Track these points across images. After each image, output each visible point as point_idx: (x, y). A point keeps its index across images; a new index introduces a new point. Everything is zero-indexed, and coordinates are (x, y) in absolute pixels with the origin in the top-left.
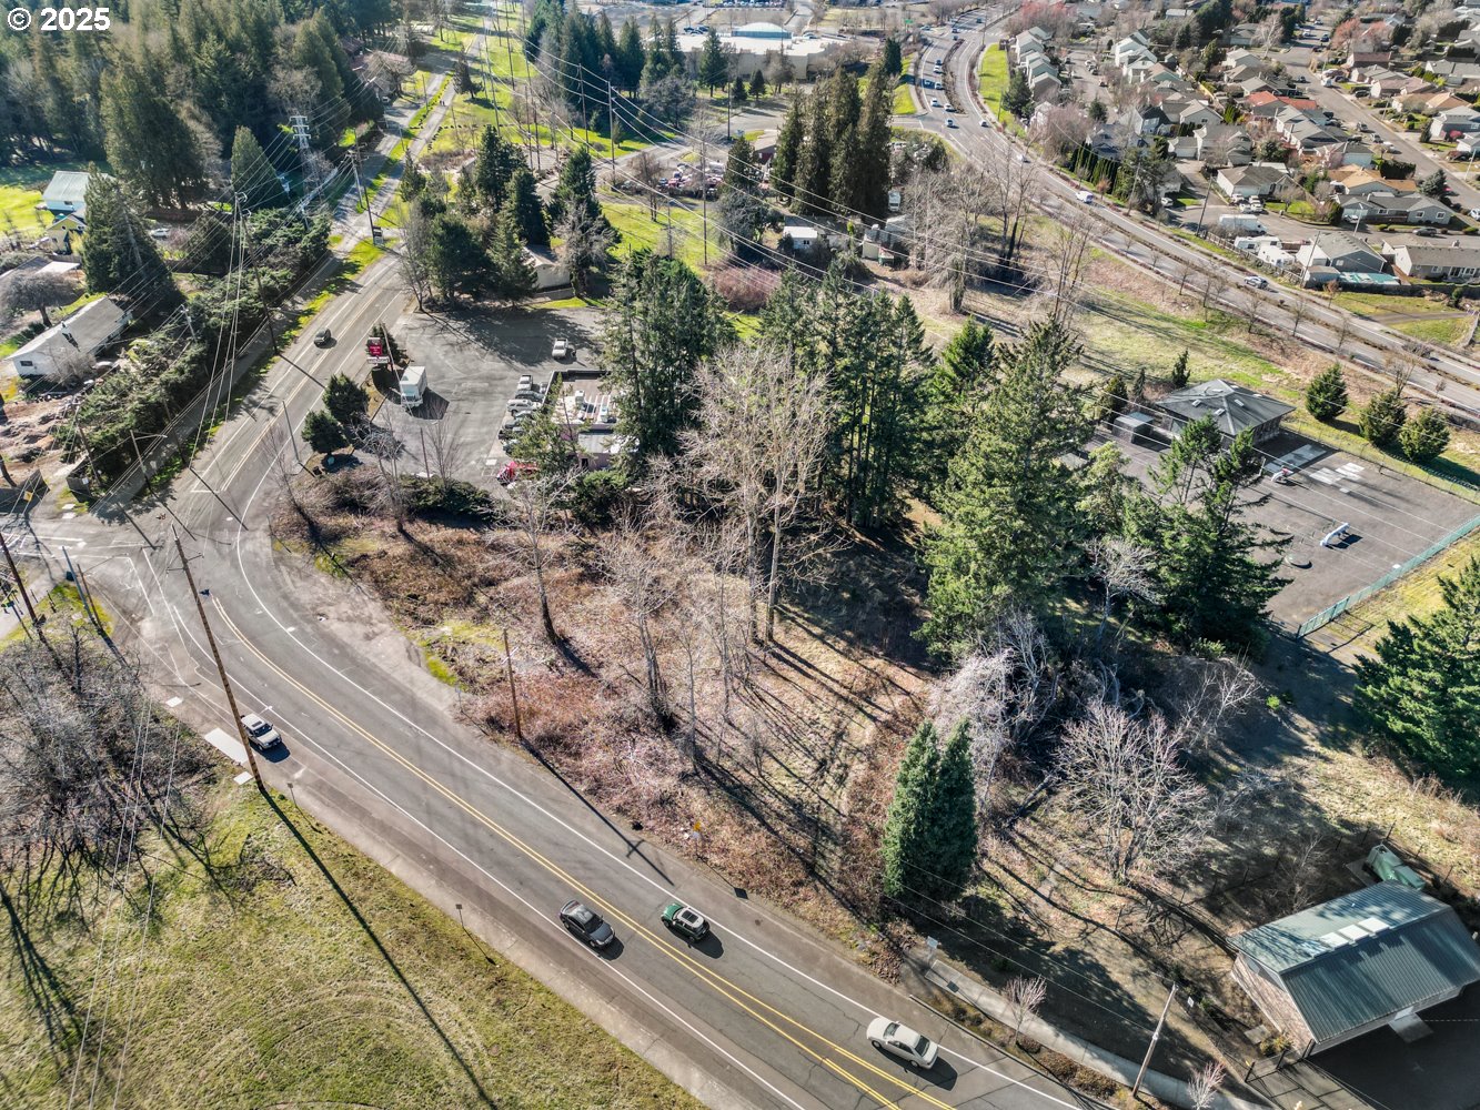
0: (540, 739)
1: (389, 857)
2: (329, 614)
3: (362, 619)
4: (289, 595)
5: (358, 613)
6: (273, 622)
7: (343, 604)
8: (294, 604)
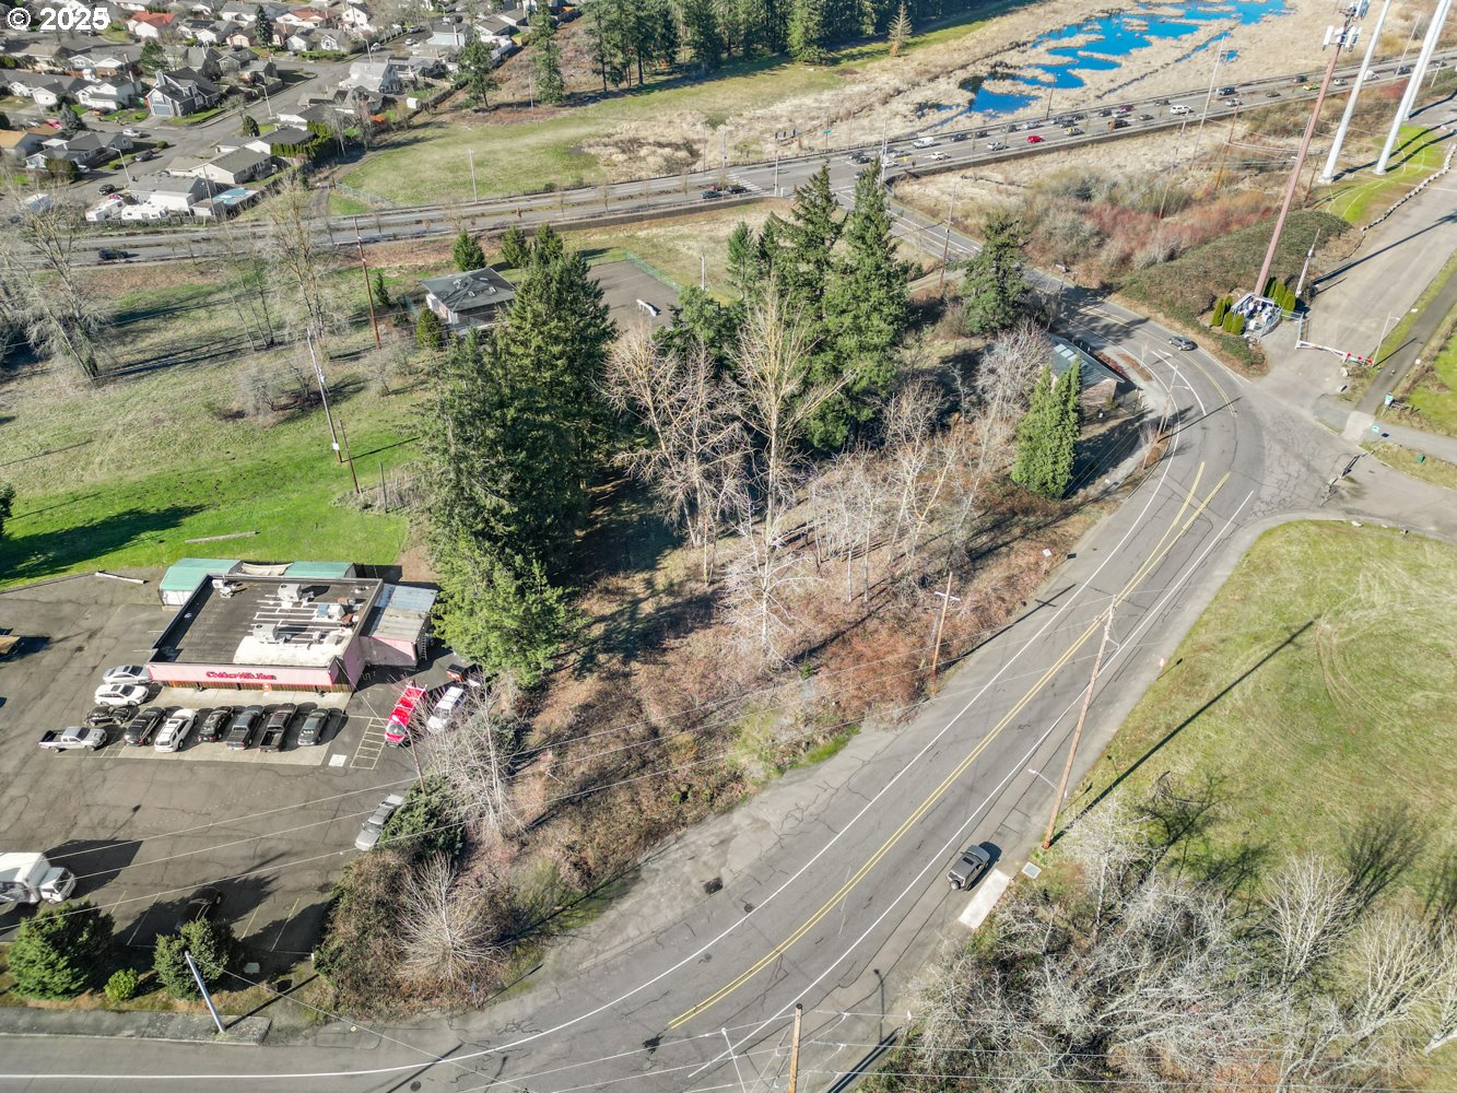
1: (1100, 735)
2: (710, 878)
3: (722, 842)
4: (664, 935)
5: (710, 849)
6: (730, 935)
7: (687, 869)
8: (685, 922)
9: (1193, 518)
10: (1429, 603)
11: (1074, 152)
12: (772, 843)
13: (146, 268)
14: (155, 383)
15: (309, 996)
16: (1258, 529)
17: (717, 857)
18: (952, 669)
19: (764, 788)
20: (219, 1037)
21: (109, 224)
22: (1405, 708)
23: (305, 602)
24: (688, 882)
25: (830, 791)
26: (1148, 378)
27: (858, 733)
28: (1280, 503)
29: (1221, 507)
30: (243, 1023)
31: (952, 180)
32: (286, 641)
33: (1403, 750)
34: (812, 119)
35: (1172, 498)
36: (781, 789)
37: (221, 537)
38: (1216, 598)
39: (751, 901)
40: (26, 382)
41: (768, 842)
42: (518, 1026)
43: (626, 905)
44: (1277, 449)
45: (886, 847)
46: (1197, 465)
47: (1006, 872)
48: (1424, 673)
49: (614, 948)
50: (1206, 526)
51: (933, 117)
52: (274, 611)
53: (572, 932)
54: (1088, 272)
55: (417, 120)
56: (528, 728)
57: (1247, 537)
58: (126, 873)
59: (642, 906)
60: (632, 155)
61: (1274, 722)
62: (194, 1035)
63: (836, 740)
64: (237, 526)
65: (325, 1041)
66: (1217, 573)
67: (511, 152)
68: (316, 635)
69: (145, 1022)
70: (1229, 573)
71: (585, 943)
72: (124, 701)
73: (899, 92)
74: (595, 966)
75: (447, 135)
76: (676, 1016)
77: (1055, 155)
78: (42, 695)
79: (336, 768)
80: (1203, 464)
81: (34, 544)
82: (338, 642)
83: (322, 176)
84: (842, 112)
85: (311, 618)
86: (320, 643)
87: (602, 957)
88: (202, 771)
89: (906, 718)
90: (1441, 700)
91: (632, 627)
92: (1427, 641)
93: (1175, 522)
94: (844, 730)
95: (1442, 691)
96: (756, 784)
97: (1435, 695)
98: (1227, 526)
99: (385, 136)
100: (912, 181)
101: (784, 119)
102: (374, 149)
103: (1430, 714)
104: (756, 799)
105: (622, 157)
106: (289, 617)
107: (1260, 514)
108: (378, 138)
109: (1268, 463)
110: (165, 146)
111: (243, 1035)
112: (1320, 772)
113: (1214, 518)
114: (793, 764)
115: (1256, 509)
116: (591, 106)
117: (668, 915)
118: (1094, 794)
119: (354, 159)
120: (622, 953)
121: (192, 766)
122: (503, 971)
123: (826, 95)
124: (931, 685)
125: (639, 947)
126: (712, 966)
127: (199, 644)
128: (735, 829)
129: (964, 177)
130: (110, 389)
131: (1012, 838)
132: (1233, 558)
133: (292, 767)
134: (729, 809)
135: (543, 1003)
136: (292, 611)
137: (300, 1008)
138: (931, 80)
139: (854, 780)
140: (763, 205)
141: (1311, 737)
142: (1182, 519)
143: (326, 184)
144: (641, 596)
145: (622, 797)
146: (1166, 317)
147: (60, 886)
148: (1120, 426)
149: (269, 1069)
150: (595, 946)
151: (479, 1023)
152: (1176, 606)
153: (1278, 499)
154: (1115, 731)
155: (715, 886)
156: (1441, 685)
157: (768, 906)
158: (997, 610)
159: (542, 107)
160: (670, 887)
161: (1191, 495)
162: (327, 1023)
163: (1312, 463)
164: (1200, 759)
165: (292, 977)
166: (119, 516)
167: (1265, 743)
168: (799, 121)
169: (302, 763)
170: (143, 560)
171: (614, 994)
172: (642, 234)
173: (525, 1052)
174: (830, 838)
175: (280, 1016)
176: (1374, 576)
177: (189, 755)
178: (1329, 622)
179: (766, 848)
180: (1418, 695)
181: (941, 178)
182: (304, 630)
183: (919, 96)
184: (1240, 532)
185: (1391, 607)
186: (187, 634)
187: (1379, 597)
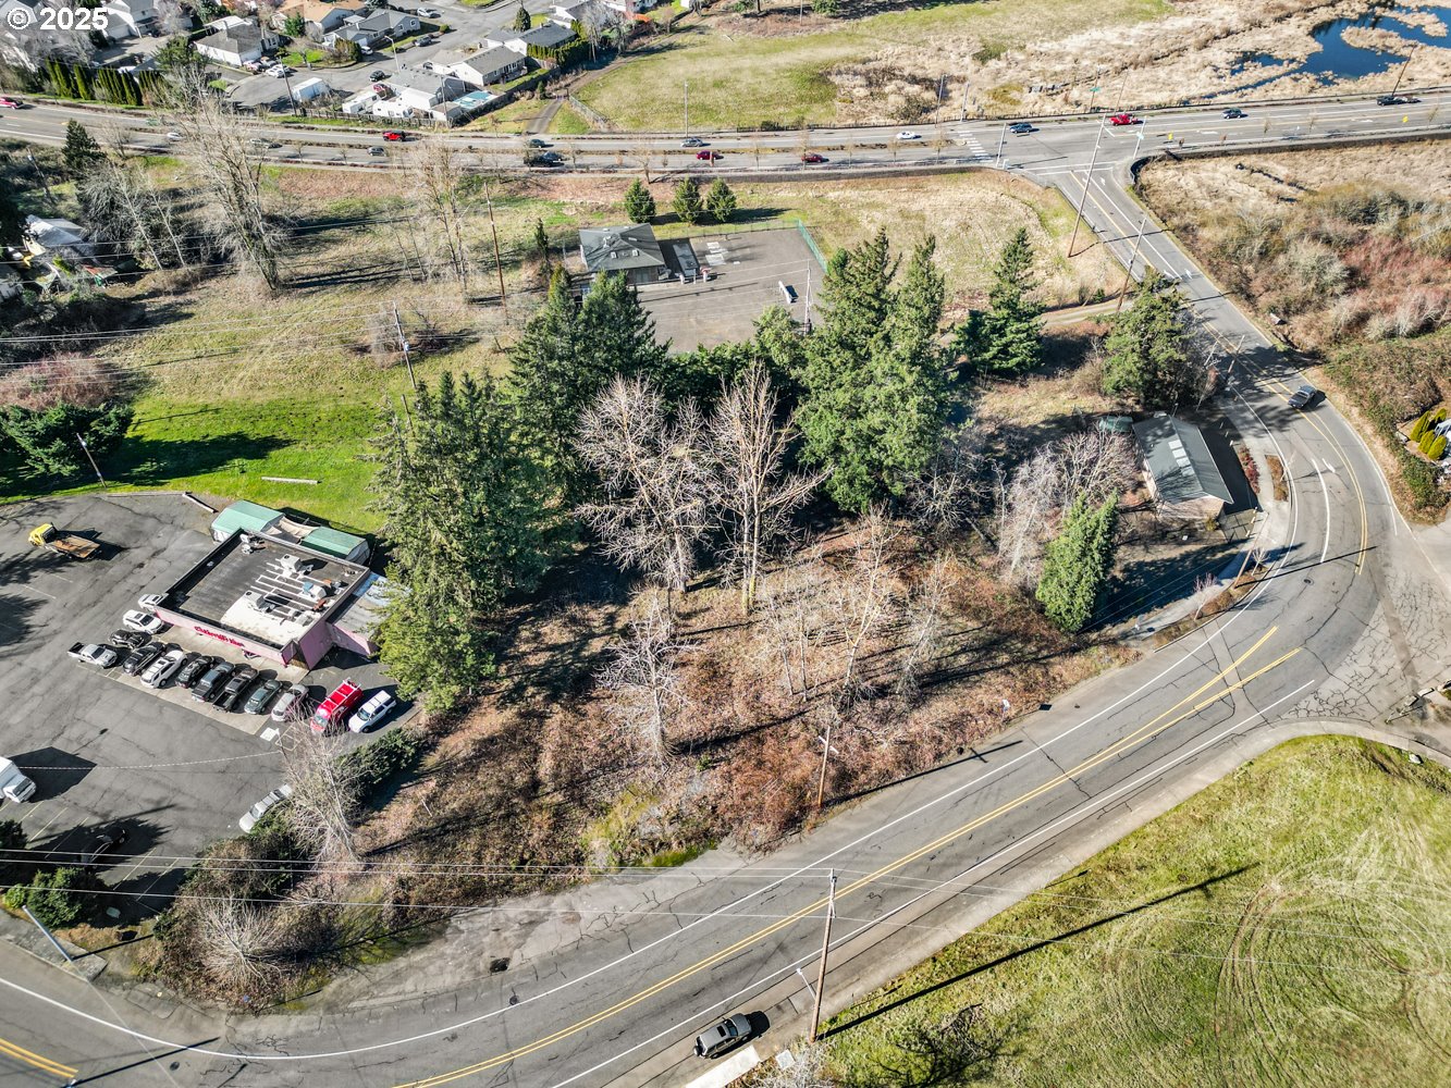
0: (836, 788)
1: (946, 932)
2: (500, 956)
3: (531, 923)
4: (431, 1000)
5: (517, 926)
6: (484, 1022)
7: (486, 940)
8: (456, 995)
9: (1216, 697)
10: (1428, 894)
11: (1402, 148)
12: (572, 939)
13: (365, 174)
14: (320, 301)
15: (143, 953)
16: (1283, 733)
17: (519, 936)
18: (843, 806)
19: (597, 879)
20: (66, 965)
21: (361, 117)
22: (1301, 1021)
23: (301, 575)
24: (480, 954)
25: (653, 904)
26: (1283, 496)
27: (715, 848)
28: (1337, 706)
29: (1256, 694)
30: (87, 959)
31: (1220, 172)
32: (269, 611)
33: (1262, 1072)
34: (1102, 61)
35: (1211, 663)
36: (611, 886)
37: (290, 480)
38: (1177, 808)
39: (520, 994)
40: (225, 281)
41: (571, 935)
42: (274, 1042)
43: (417, 957)
44: (1385, 629)
45: (666, 983)
46: (1268, 626)
47: (760, 1052)
48: (1355, 985)
49: (387, 997)
50: (1226, 710)
51: (1255, 73)
52: (274, 576)
53: (360, 967)
54: (1309, 327)
55: (683, 23)
56: (432, 747)
57: (1266, 740)
58: (75, 791)
59: (431, 963)
60: (876, 90)
61: (1133, 986)
62: (51, 956)
63: (689, 849)
64: (307, 472)
65: (135, 997)
66: (1199, 776)
67: (755, 71)
68: (293, 611)
69: (24, 932)
70: (1213, 781)
71: (367, 982)
72: (143, 629)
73: (1229, 33)
74: (363, 1008)
75: (703, 43)
76: (435, 1075)
77: (1373, 150)
78: (95, 603)
79: (263, 741)
80: (1275, 629)
81: (157, 449)
82: (306, 623)
83: (563, 83)
84: (1144, 55)
85: (297, 592)
86: (293, 620)
87: (372, 1002)
88: (168, 712)
89: (766, 848)
90: (1353, 1028)
91: (572, 664)
92: (1389, 944)
93: (1190, 698)
94: (702, 840)
95: (1363, 1015)
96: (592, 873)
97: (1349, 1017)
98: (1254, 718)
99: (644, 40)
100: (1171, 164)
101: (1069, 58)
102: (625, 54)
103: (1327, 1038)
104: (584, 889)
105: (863, 92)
106: (283, 587)
107: (1303, 714)
108: (636, 42)
109: (1356, 648)
110: (447, 30)
111: (82, 969)
112: (1145, 1064)
113: (1241, 704)
114: (638, 862)
115: (1303, 705)
116: (866, 19)
117: (448, 981)
118: (896, 997)
119: (602, 65)
120: (389, 1004)
121: (163, 705)
122: (290, 986)
123: (1140, 29)
124: (811, 817)
125: (406, 1004)
126: (454, 1048)
127: (204, 595)
128: (548, 914)
129: (1240, 166)
130: (283, 300)
131: (787, 1017)
132: (1231, 762)
133: (233, 730)
134: (557, 889)
135: (303, 1028)
136: (288, 581)
137: (133, 959)
138: (1279, 20)
139: (679, 900)
140: (979, 175)
141: (1163, 1019)
142: (1200, 696)
143: (564, 92)
144: (597, 631)
145: (472, 844)
146: (1361, 415)
147: (18, 791)
148: (1198, 552)
149: (86, 1007)
150: (372, 988)
151: (250, 1027)
152: (1124, 805)
153: (1340, 698)
154: (963, 933)
155: (500, 966)
156: (1368, 1007)
157: (531, 1005)
158: (927, 751)
159: (814, 17)
160: (463, 953)
161: (1232, 667)
162: (145, 980)
163: (1415, 661)
164: (1022, 1002)
165: (138, 929)
166: (228, 437)
167: (1106, 1009)
168: (1085, 63)
169: (242, 728)
170: (224, 488)
171: (361, 1042)
172: (832, 195)
173: (267, 1069)
174: (623, 953)
175: (115, 963)
176: (1381, 839)
177: (166, 695)
178: (1285, 882)
179: (563, 943)
180: (1327, 1011)
181: (1209, 164)
182: (286, 603)
183: (1247, 43)
184: (1261, 732)
185: (1373, 888)
186: (201, 583)
187: (1370, 868)
